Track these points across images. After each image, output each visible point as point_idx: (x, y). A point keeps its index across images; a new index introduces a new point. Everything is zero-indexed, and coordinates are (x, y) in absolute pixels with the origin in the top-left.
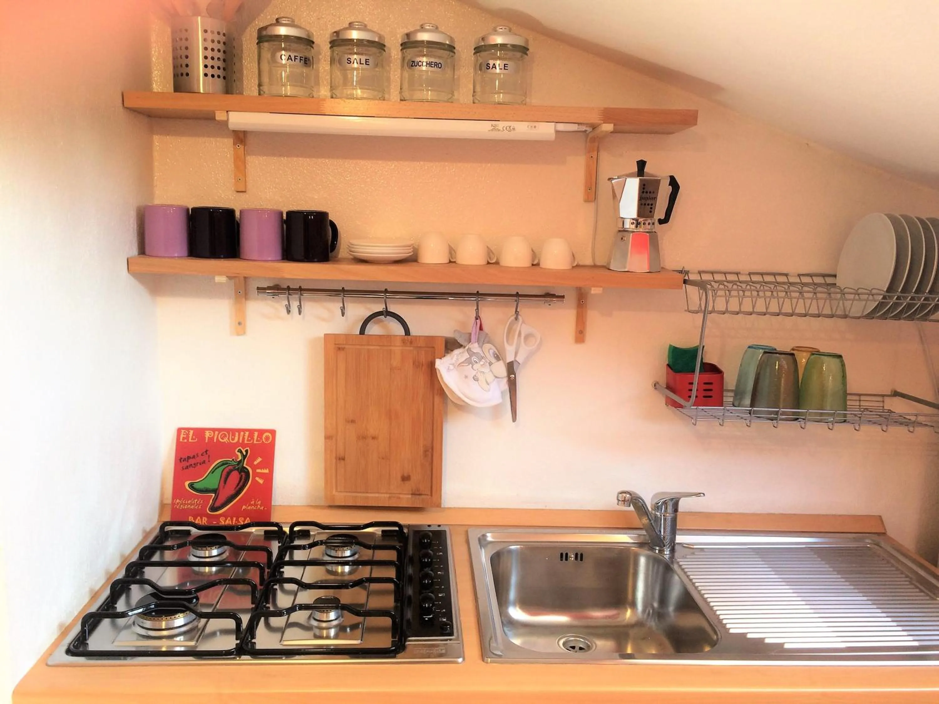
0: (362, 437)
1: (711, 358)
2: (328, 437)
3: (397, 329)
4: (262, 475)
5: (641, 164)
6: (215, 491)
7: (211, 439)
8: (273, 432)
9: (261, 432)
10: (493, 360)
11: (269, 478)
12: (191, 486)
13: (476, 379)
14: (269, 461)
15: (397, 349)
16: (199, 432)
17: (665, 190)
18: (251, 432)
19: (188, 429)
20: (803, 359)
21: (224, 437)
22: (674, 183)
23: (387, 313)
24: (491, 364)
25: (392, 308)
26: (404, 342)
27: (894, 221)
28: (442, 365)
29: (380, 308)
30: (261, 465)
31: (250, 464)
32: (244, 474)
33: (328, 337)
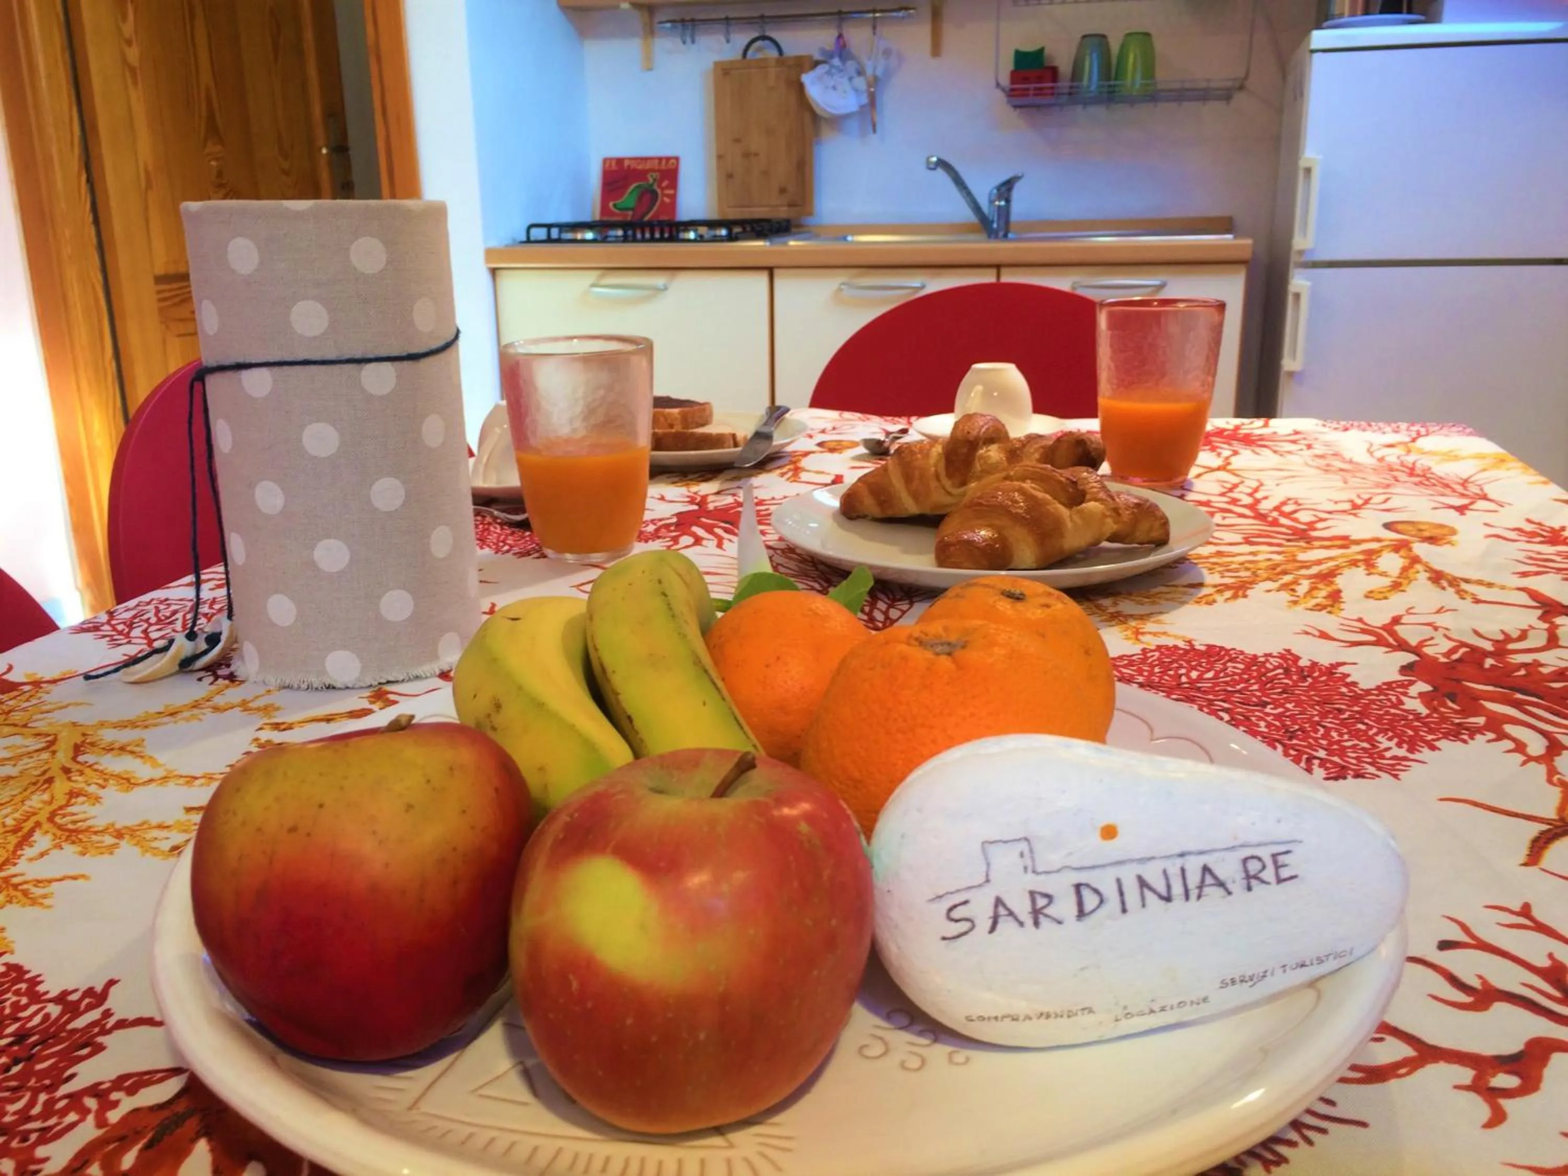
0: (747, 155)
1: (1048, 59)
2: (720, 157)
3: (773, 53)
4: (668, 196)
6: (632, 209)
7: (629, 166)
8: (677, 159)
9: (668, 159)
10: (855, 75)
11: (673, 197)
12: (615, 205)
13: (834, 88)
14: (674, 184)
15: (773, 71)
16: (620, 161)
18: (660, 159)
19: (611, 159)
21: (639, 164)
23: (764, 38)
24: (851, 79)
25: (768, 34)
26: (778, 64)
28: (807, 79)
29: (756, 35)
30: (668, 187)
31: (659, 186)
32: (654, 195)
33: (717, 64)
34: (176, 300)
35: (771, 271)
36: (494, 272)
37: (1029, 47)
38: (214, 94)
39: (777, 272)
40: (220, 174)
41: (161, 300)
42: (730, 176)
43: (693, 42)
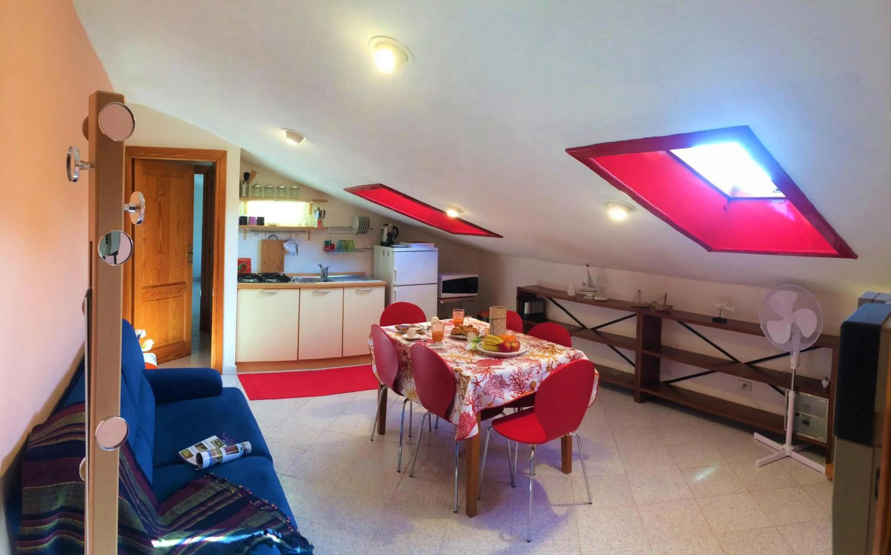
0: (269, 259)
1: (332, 243)
2: (262, 259)
3: (275, 238)
5: (319, 208)
7: (240, 260)
8: (250, 258)
9: (248, 259)
11: (250, 267)
13: (290, 247)
14: (250, 264)
17: (323, 212)
18: (246, 259)
20: (347, 242)
21: (243, 260)
22: (324, 211)
24: (293, 244)
25: (274, 235)
26: (277, 241)
27: (359, 218)
28: (284, 244)
29: (272, 234)
30: (249, 265)
31: (247, 264)
32: (245, 267)
33: (262, 240)
34: (146, 293)
35: (300, 289)
36: (238, 289)
37: (327, 240)
38: (162, 243)
39: (301, 289)
40: (160, 262)
41: (143, 293)
42: (265, 263)
43: (258, 235)
